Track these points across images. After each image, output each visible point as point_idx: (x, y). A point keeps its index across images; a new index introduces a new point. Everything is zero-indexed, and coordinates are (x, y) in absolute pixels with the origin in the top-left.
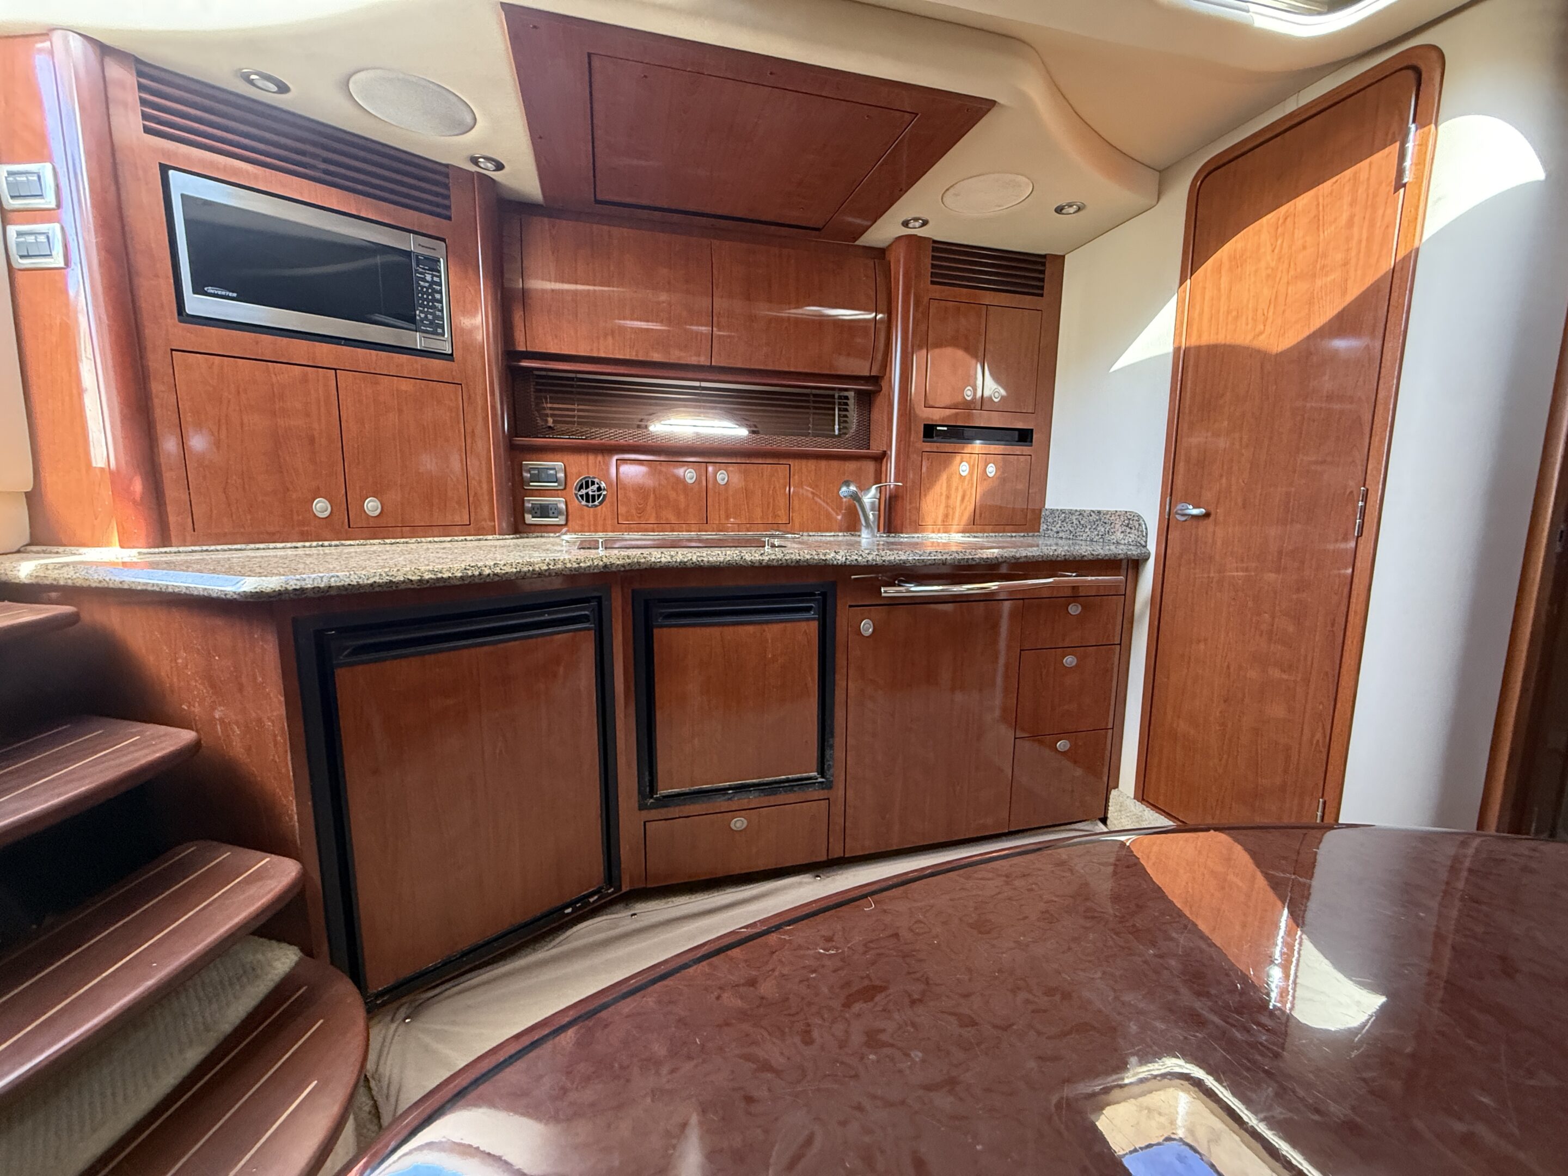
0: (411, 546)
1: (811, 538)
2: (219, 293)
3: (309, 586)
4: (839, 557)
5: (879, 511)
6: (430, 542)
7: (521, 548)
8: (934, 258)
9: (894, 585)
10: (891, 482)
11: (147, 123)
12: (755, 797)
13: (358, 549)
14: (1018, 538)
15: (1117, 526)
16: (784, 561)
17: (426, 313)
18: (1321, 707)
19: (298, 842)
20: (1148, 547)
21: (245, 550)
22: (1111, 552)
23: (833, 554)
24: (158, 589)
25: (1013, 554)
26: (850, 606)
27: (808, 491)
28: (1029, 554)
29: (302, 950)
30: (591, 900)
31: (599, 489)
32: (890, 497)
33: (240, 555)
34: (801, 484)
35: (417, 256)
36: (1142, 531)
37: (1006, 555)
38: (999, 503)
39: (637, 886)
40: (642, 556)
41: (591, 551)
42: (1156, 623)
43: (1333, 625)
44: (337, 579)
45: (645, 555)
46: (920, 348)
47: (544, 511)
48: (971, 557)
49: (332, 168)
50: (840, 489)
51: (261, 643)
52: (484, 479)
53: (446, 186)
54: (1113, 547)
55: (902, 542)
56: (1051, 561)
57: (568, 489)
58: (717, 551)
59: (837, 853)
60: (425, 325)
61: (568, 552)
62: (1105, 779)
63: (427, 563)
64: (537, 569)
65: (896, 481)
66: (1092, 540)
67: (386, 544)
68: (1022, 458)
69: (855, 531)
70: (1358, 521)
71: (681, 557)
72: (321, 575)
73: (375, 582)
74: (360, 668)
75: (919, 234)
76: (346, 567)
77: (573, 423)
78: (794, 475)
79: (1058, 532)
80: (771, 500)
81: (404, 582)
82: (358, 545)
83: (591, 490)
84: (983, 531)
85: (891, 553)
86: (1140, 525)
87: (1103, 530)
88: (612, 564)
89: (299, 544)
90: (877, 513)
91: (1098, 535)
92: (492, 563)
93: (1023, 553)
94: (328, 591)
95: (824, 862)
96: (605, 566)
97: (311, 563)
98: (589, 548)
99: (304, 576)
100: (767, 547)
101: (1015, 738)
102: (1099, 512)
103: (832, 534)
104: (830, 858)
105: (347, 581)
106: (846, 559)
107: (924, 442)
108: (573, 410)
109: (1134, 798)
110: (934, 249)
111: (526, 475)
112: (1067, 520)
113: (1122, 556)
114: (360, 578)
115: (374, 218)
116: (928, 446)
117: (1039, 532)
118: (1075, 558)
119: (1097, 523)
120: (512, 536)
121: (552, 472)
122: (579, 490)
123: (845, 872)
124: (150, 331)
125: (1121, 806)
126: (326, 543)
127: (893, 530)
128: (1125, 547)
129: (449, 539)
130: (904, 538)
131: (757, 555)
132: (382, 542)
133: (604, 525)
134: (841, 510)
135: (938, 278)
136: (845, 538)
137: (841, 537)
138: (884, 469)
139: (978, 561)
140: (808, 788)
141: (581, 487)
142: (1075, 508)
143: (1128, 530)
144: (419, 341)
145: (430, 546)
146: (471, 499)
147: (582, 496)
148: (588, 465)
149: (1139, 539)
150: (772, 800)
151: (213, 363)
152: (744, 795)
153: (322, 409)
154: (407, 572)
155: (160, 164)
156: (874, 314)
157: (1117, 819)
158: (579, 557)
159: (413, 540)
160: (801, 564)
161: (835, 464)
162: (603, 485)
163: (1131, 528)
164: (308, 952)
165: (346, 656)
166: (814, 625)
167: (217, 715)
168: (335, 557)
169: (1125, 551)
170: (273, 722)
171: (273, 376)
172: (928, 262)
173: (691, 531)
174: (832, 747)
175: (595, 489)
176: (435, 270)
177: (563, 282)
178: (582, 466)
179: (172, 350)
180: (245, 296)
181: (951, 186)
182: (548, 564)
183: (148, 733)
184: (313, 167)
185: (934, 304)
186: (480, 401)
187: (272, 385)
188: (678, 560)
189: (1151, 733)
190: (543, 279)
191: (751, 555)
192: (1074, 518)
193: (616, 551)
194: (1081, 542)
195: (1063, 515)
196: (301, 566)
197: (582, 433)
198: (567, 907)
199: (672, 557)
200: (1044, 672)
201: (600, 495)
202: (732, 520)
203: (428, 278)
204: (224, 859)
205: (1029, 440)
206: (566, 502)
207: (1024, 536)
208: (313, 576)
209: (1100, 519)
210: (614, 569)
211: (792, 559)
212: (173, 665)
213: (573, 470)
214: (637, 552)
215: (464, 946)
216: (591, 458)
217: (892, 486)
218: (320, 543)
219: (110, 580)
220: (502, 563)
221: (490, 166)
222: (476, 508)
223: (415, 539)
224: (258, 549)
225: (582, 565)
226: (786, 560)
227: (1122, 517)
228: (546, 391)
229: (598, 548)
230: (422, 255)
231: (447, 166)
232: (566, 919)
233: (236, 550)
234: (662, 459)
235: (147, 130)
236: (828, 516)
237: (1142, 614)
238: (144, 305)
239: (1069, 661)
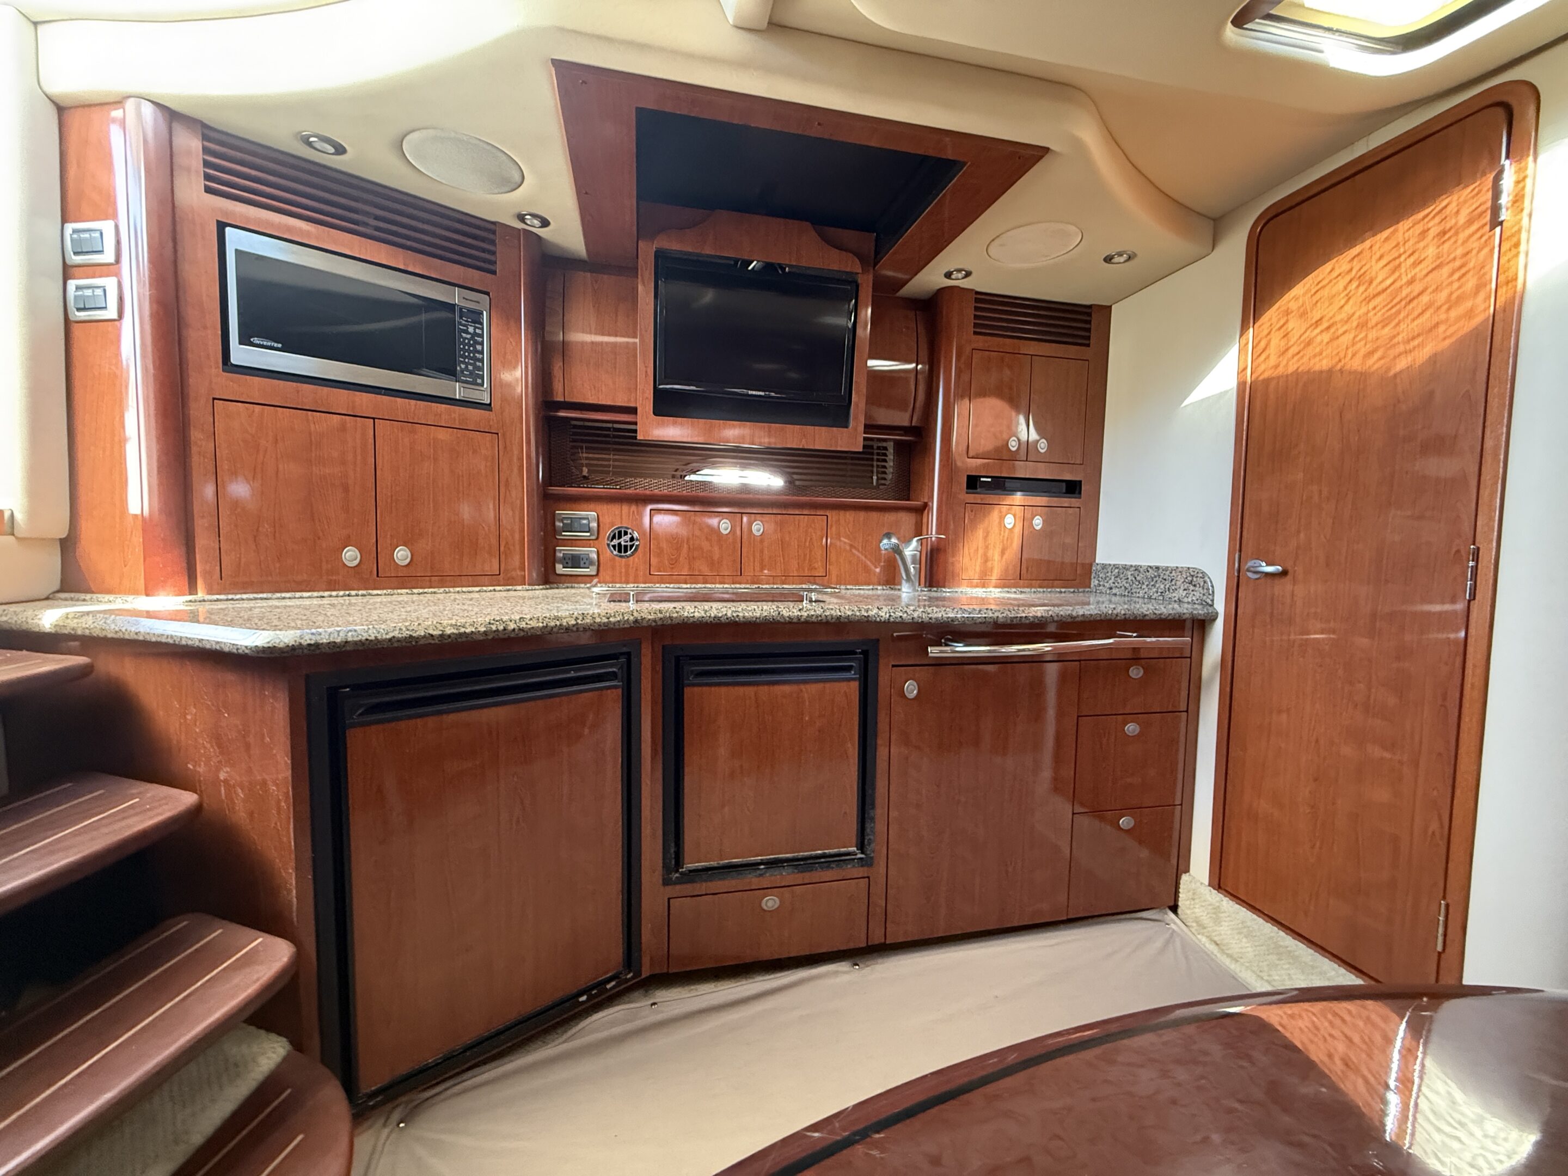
0: (438, 596)
1: (849, 592)
2: (265, 343)
3: (325, 641)
4: (881, 613)
5: (920, 564)
6: (458, 592)
7: (550, 600)
8: (976, 309)
9: (940, 645)
10: (933, 532)
11: (207, 183)
12: (789, 874)
13: (384, 599)
14: (1067, 594)
15: (1178, 583)
16: (823, 617)
17: (467, 364)
18: (1435, 793)
19: (295, 919)
20: (1215, 606)
21: (270, 599)
22: (1174, 612)
23: (875, 611)
24: (171, 642)
25: (1070, 612)
26: (893, 666)
27: (845, 543)
28: (1086, 613)
29: (291, 1042)
30: (608, 986)
31: (632, 539)
32: (932, 550)
33: (265, 604)
34: (838, 537)
35: (461, 309)
36: (1208, 589)
37: (1062, 613)
38: (1046, 558)
39: (657, 971)
40: (674, 610)
41: (621, 604)
42: (1228, 689)
43: (1444, 699)
44: (354, 633)
45: (677, 610)
46: (962, 397)
47: (575, 561)
48: (1024, 615)
49: (382, 225)
50: (881, 542)
51: (271, 701)
52: (517, 528)
53: (493, 242)
54: (1176, 606)
55: (944, 597)
56: (1110, 620)
57: (600, 539)
58: (753, 606)
59: (877, 938)
60: (465, 376)
61: (599, 606)
62: (1174, 862)
63: (450, 616)
64: (565, 624)
65: (937, 533)
66: (1150, 598)
67: (414, 594)
68: (1070, 511)
69: (894, 584)
70: (1469, 583)
71: (715, 612)
72: (339, 629)
73: (394, 637)
74: (374, 728)
75: (962, 286)
76: (367, 620)
77: (608, 472)
78: (831, 526)
79: (1111, 588)
80: (808, 552)
81: (424, 637)
82: (385, 594)
83: (624, 540)
84: (1030, 586)
85: (938, 610)
86: (1205, 582)
87: (1162, 586)
88: (643, 619)
89: (326, 594)
90: (918, 566)
91: (1157, 592)
92: (518, 618)
93: (1080, 611)
94: (344, 646)
95: (862, 948)
96: (636, 621)
97: (332, 615)
98: (620, 601)
99: (320, 630)
100: (805, 601)
101: (1073, 814)
102: (1158, 568)
103: (871, 587)
104: (869, 944)
105: (365, 636)
106: (890, 616)
107: (967, 493)
108: (609, 460)
109: (1210, 885)
110: (977, 300)
111: (559, 524)
112: (1121, 576)
113: (1187, 616)
114: (379, 632)
115: (421, 273)
116: (971, 498)
117: (1090, 587)
118: (1136, 617)
119: (1155, 579)
120: (541, 587)
121: (585, 522)
122: (612, 540)
123: (885, 960)
124: (194, 380)
125: (1194, 894)
126: (353, 593)
127: (934, 584)
128: (1190, 606)
129: (477, 589)
130: (946, 592)
131: (795, 611)
132: (410, 592)
133: (636, 576)
134: (880, 562)
135: (981, 328)
136: (884, 592)
137: (880, 590)
138: (925, 520)
139: (1032, 620)
140: (847, 864)
141: (614, 537)
142: (1129, 563)
143: (1192, 588)
144: (458, 391)
145: (457, 596)
146: (502, 549)
147: (614, 546)
148: (621, 515)
149: (1205, 597)
150: (807, 877)
151: (253, 411)
152: (776, 872)
153: (359, 457)
154: (429, 626)
155: (218, 221)
156: (914, 365)
157: (1189, 908)
158: (609, 611)
159: (442, 590)
160: (842, 620)
161: (874, 515)
162: (636, 535)
163: (1195, 586)
164: (298, 1045)
165: (361, 714)
166: (855, 685)
167: (222, 776)
168: (358, 608)
169: (1191, 611)
170: (277, 785)
171: (312, 426)
172: (970, 313)
173: (724, 583)
174: (872, 819)
175: (628, 539)
176: (477, 321)
177: (603, 334)
178: (616, 516)
179: (214, 399)
180: (290, 347)
181: (998, 237)
182: (577, 619)
183: (149, 795)
184: (365, 224)
185: (977, 356)
186: (516, 452)
187: (310, 434)
188: (713, 615)
189: (1227, 811)
190: (583, 332)
191: (789, 611)
192: (1129, 573)
193: (647, 605)
194: (1137, 600)
195: (1117, 571)
196: (321, 618)
197: (616, 483)
198: (581, 995)
199: (706, 611)
200: (1104, 741)
201: (633, 545)
202: (766, 571)
203: (471, 330)
204: (214, 938)
205: (1077, 492)
206: (598, 552)
207: (1074, 592)
208: (330, 630)
209: (1159, 576)
210: (645, 624)
211: (832, 615)
212: (182, 721)
213: (606, 520)
214: (670, 606)
215: (469, 1037)
216: (625, 508)
217: (933, 539)
218: (347, 593)
219: (126, 630)
220: (528, 617)
221: (536, 222)
222: (506, 559)
223: (443, 589)
224: (284, 598)
225: (611, 619)
226: (826, 616)
227: (1184, 573)
228: (582, 441)
229: (629, 601)
230: (465, 308)
231: (494, 223)
232: (580, 1008)
233: (261, 599)
234: (697, 509)
235: (208, 190)
236: (867, 570)
237: (1211, 679)
238: (191, 356)
239: (1132, 728)
